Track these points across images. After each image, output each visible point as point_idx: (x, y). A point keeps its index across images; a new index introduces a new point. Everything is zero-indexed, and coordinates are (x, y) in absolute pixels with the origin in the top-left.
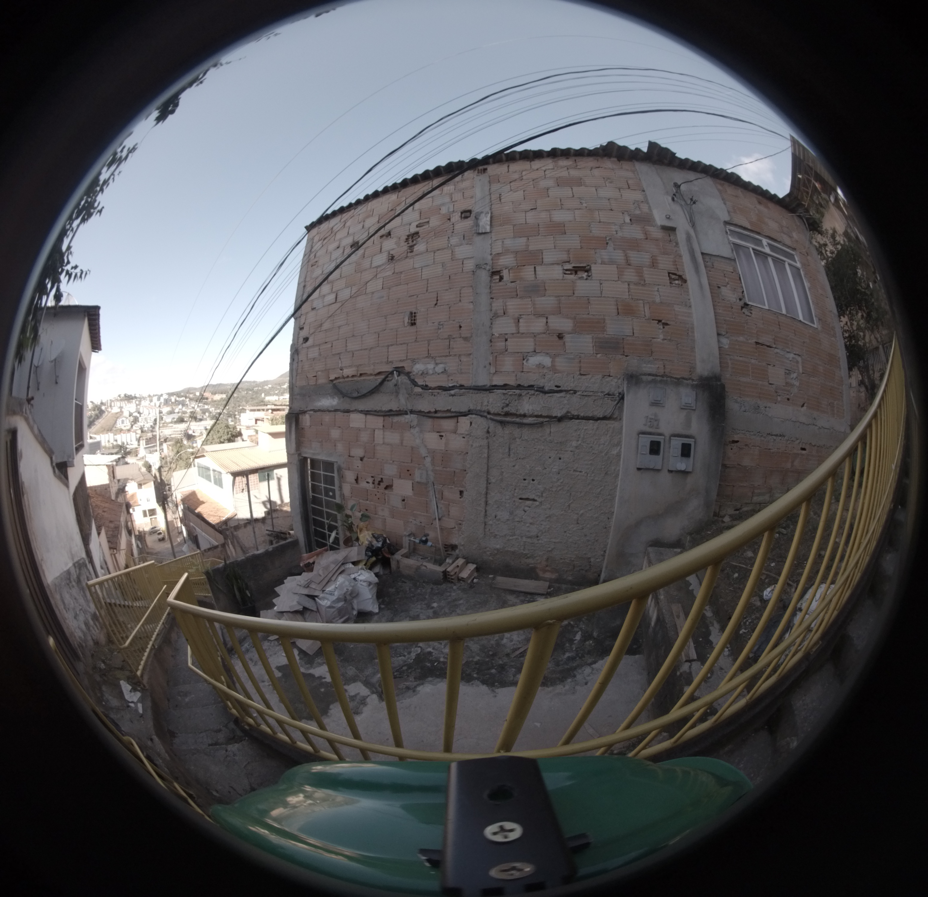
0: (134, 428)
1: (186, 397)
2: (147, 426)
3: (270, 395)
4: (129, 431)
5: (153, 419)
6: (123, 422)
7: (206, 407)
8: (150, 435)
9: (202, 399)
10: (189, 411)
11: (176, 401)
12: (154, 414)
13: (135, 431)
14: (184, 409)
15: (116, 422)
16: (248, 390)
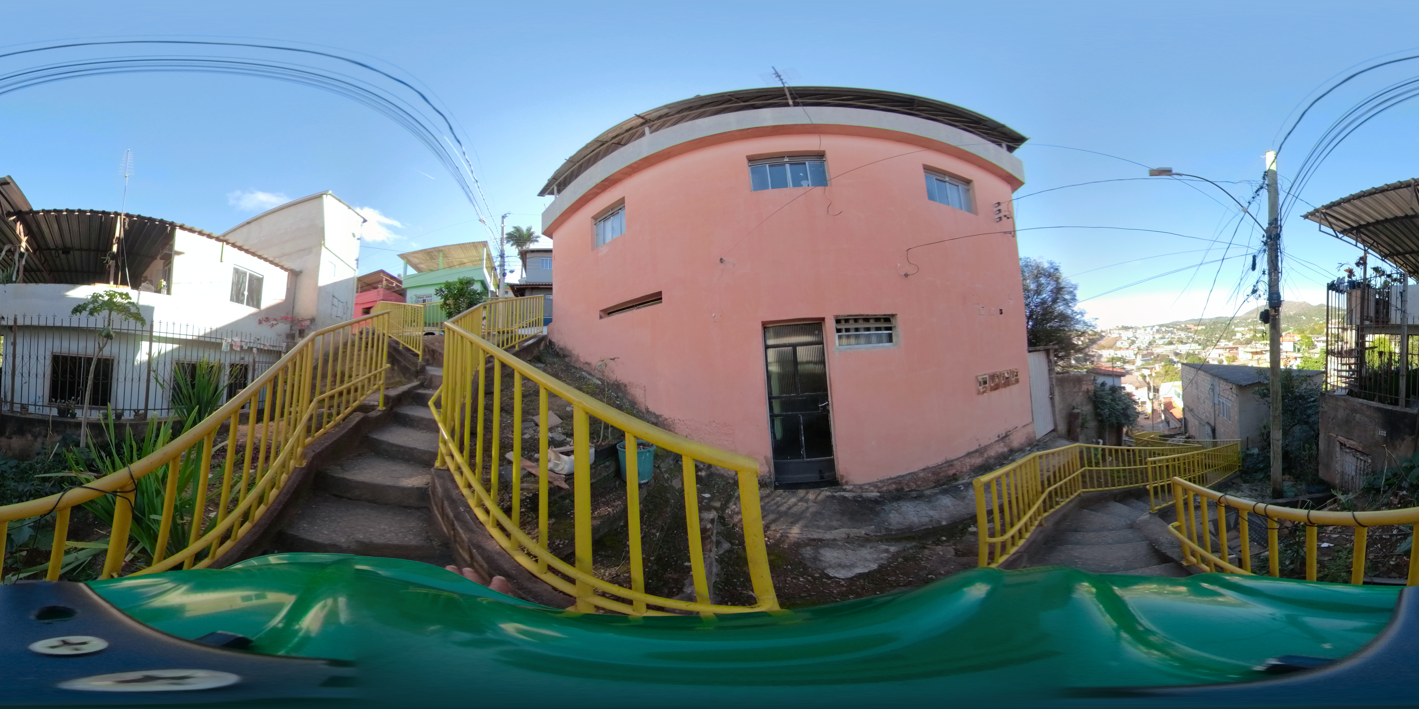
0: (1132, 347)
1: (1174, 328)
2: (1143, 346)
3: (1239, 327)
4: (1127, 349)
5: (1148, 342)
6: (1122, 343)
7: (1190, 334)
8: (1145, 352)
9: (1187, 329)
10: (1176, 337)
11: (1166, 330)
12: (1149, 338)
13: (1133, 349)
14: (1173, 336)
15: (1115, 343)
16: (1222, 323)
